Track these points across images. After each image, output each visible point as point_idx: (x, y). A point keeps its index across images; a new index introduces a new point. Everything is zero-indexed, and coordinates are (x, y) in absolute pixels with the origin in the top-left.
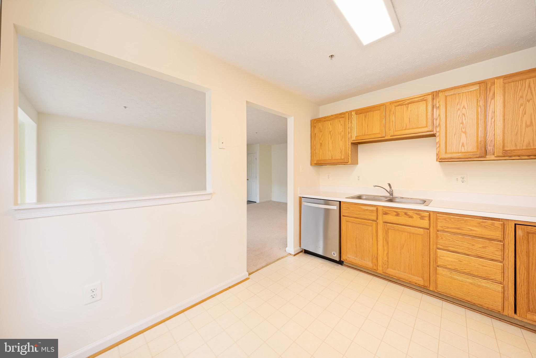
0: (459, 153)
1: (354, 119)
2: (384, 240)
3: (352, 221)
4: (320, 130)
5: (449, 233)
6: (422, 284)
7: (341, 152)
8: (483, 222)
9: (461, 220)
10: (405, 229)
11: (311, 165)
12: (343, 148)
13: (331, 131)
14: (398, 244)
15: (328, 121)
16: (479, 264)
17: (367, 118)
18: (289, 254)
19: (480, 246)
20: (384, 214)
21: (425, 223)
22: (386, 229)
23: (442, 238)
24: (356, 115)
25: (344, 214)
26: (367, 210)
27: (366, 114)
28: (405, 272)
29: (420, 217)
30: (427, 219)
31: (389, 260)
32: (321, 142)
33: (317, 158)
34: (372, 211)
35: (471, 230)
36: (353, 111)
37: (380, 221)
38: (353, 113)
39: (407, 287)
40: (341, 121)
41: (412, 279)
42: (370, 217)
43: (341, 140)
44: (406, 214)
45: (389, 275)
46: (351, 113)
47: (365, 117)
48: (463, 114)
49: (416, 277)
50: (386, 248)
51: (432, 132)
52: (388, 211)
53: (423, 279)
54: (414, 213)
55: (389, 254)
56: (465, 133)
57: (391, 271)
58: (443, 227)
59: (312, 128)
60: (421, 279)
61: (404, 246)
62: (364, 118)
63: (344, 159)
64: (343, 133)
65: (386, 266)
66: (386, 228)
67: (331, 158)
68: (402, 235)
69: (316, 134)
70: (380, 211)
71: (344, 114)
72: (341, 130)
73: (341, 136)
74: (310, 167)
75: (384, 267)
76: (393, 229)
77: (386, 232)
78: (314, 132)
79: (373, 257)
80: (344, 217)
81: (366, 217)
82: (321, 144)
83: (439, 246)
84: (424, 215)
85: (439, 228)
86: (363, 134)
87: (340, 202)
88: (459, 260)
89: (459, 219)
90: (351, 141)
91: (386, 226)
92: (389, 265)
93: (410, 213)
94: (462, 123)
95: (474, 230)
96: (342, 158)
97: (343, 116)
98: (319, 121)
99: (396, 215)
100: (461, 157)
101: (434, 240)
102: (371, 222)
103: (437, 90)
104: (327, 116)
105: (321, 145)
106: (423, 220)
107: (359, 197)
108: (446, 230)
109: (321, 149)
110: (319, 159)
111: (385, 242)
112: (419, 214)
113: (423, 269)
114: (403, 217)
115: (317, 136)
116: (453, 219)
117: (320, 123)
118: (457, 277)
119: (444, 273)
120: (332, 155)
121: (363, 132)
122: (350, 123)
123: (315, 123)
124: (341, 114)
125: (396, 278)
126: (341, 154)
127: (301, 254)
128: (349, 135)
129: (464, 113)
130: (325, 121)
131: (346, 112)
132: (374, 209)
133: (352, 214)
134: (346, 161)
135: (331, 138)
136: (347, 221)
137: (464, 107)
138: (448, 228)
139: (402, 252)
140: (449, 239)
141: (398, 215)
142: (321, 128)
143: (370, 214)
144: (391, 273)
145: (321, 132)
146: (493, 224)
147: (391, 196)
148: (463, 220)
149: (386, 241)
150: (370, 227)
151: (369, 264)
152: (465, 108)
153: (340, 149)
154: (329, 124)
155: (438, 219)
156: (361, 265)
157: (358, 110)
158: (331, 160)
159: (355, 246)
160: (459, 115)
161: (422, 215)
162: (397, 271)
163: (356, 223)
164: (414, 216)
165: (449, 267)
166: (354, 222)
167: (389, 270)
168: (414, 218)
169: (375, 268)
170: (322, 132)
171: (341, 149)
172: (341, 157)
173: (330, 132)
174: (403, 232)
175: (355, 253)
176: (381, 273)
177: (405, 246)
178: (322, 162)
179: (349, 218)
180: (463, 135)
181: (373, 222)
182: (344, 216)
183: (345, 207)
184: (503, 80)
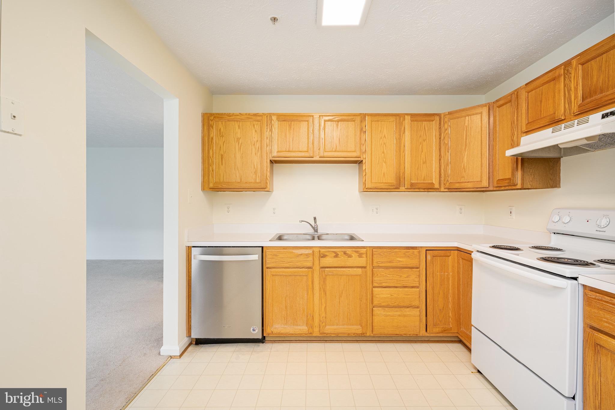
0: (381, 183)
1: (275, 126)
2: (322, 290)
3: (281, 274)
4: (220, 134)
5: (384, 268)
6: (361, 332)
7: (256, 173)
8: (407, 252)
9: (392, 253)
10: (344, 271)
11: (203, 189)
12: (259, 167)
13: (240, 138)
14: (336, 293)
15: (235, 121)
16: (405, 294)
17: (292, 128)
18: (170, 358)
19: (405, 276)
20: (322, 257)
21: (362, 261)
22: (324, 276)
23: (377, 275)
24: (278, 121)
25: (268, 266)
26: (301, 254)
27: (291, 124)
28: (344, 325)
29: (358, 254)
30: (364, 256)
31: (327, 316)
32: (222, 152)
33: (215, 179)
34: (307, 255)
35: (400, 261)
36: (274, 114)
37: (317, 268)
38: (274, 118)
39: (343, 341)
40: (256, 126)
41: (351, 330)
42: (305, 264)
43: (256, 154)
44: (345, 253)
45: (327, 334)
46: (271, 116)
47: (290, 126)
48: (385, 144)
49: (355, 326)
50: (323, 301)
51: (359, 158)
52: (326, 252)
53: (361, 326)
54: (353, 251)
55: (327, 307)
56: (385, 163)
57: (329, 329)
58: (378, 263)
59: (205, 128)
60: (359, 327)
61: (342, 293)
62: (288, 129)
63: (260, 182)
64: (258, 145)
65: (324, 324)
66: (324, 274)
67: (239, 180)
68: (341, 279)
69: (212, 138)
70: (316, 253)
71: (261, 116)
72: (255, 140)
73: (255, 149)
74: (201, 193)
75: (322, 326)
76: (332, 275)
77: (324, 280)
78: (209, 135)
79: (308, 317)
80: (269, 270)
81: (299, 264)
82: (222, 155)
83: (375, 284)
84: (363, 252)
85: (375, 264)
86: (287, 150)
87: (262, 247)
88: (391, 295)
89: (390, 251)
90: (271, 157)
91: (323, 272)
92: (327, 322)
93: (349, 251)
94: (383, 152)
95: (401, 261)
96: (258, 181)
97: (259, 118)
98: (218, 117)
99: (335, 256)
100: (383, 187)
101: (370, 278)
102: (307, 270)
103: (364, 112)
104: (233, 114)
105: (222, 159)
106: (362, 257)
107: (280, 238)
108: (381, 265)
109: (222, 164)
110: (218, 181)
111: (322, 293)
112: (358, 251)
113: (362, 315)
114: (342, 257)
115: (214, 142)
116: (386, 252)
117: (220, 123)
118: (389, 313)
119: (379, 313)
120: (241, 176)
121: (287, 147)
122: (268, 130)
123: (212, 121)
124: (256, 115)
125: (334, 335)
126: (256, 176)
127: (190, 348)
128: (268, 148)
129: (385, 142)
130: (229, 121)
131: (263, 113)
132: (309, 251)
133: (282, 263)
134: (263, 186)
135: (240, 149)
136: (273, 275)
137: (385, 136)
138: (382, 263)
139: (340, 301)
140: (383, 275)
141: (336, 256)
142: (222, 130)
143: (305, 259)
144: (329, 331)
145: (222, 136)
146: (413, 253)
147: (316, 233)
148: (393, 252)
149: (323, 290)
150: (305, 277)
151: (302, 328)
152: (385, 138)
153: (254, 167)
154: (237, 127)
155: (374, 254)
156: (293, 333)
157: (281, 115)
158: (239, 183)
159: (285, 309)
160: (381, 144)
161: (360, 252)
162: (335, 327)
163: (286, 276)
164: (353, 255)
165: (383, 304)
166: (284, 274)
167: (327, 327)
168: (353, 257)
169: (311, 331)
170: (224, 138)
171: (256, 168)
172: (256, 180)
173: (238, 139)
174: (342, 275)
175: (284, 319)
176: (317, 335)
177: (344, 292)
178: (225, 186)
179: (277, 270)
180: (384, 164)
181: (309, 270)
182: (268, 268)
183: (271, 255)
184: (411, 118)
